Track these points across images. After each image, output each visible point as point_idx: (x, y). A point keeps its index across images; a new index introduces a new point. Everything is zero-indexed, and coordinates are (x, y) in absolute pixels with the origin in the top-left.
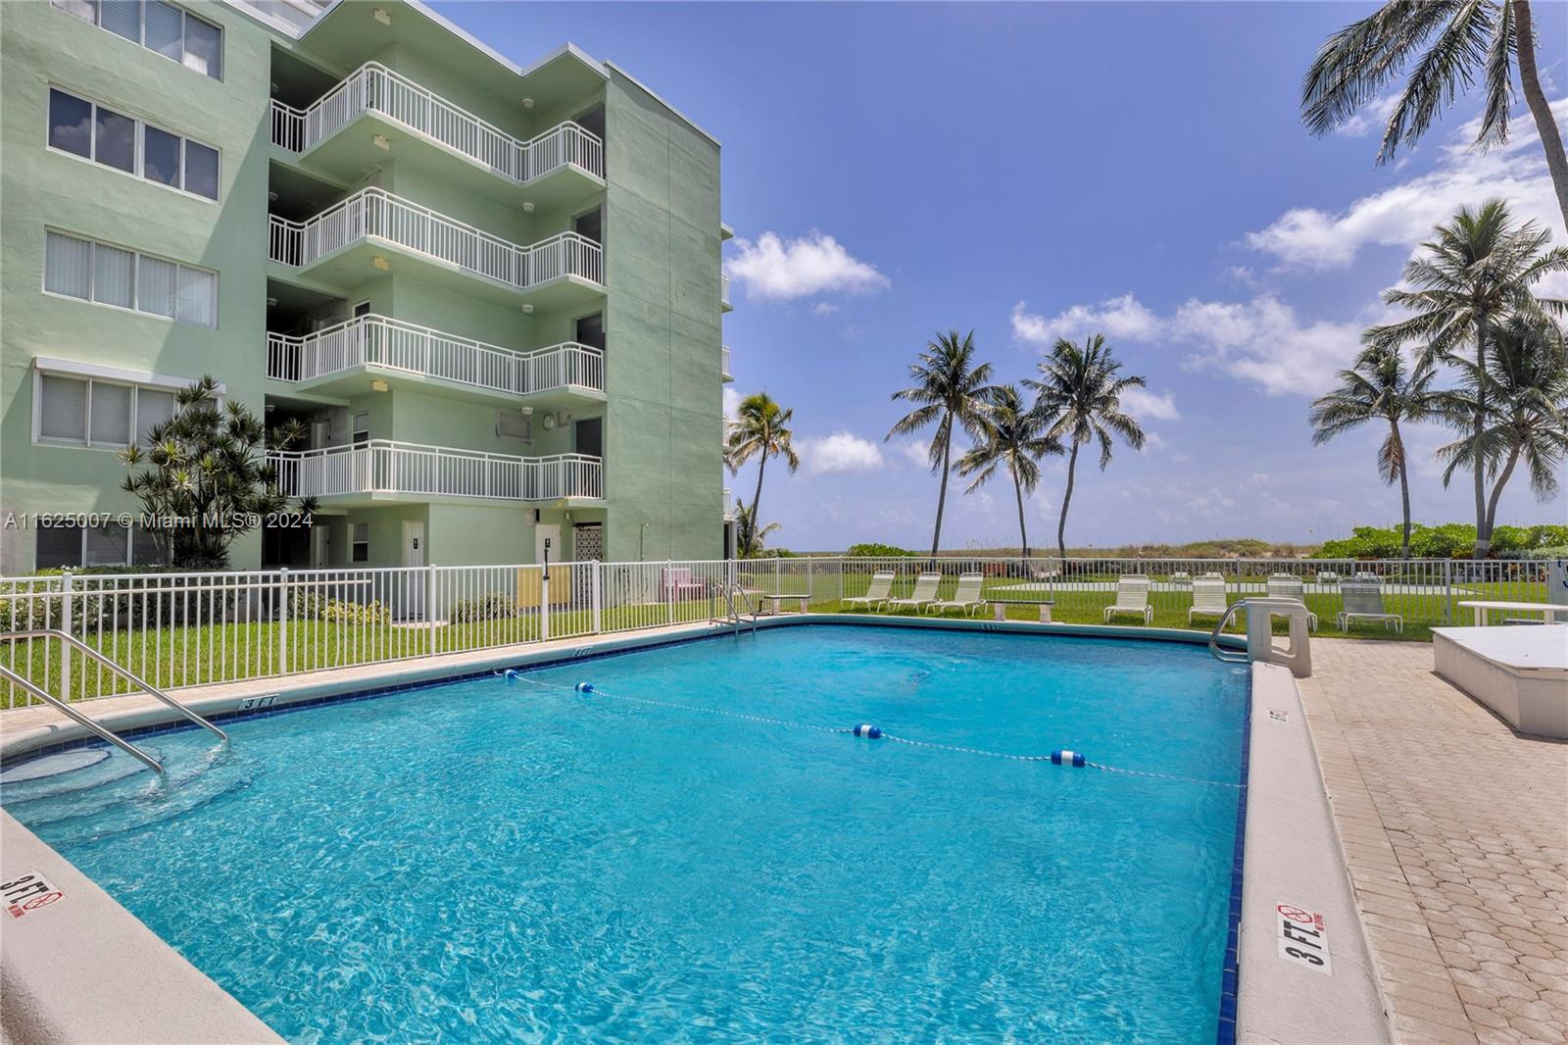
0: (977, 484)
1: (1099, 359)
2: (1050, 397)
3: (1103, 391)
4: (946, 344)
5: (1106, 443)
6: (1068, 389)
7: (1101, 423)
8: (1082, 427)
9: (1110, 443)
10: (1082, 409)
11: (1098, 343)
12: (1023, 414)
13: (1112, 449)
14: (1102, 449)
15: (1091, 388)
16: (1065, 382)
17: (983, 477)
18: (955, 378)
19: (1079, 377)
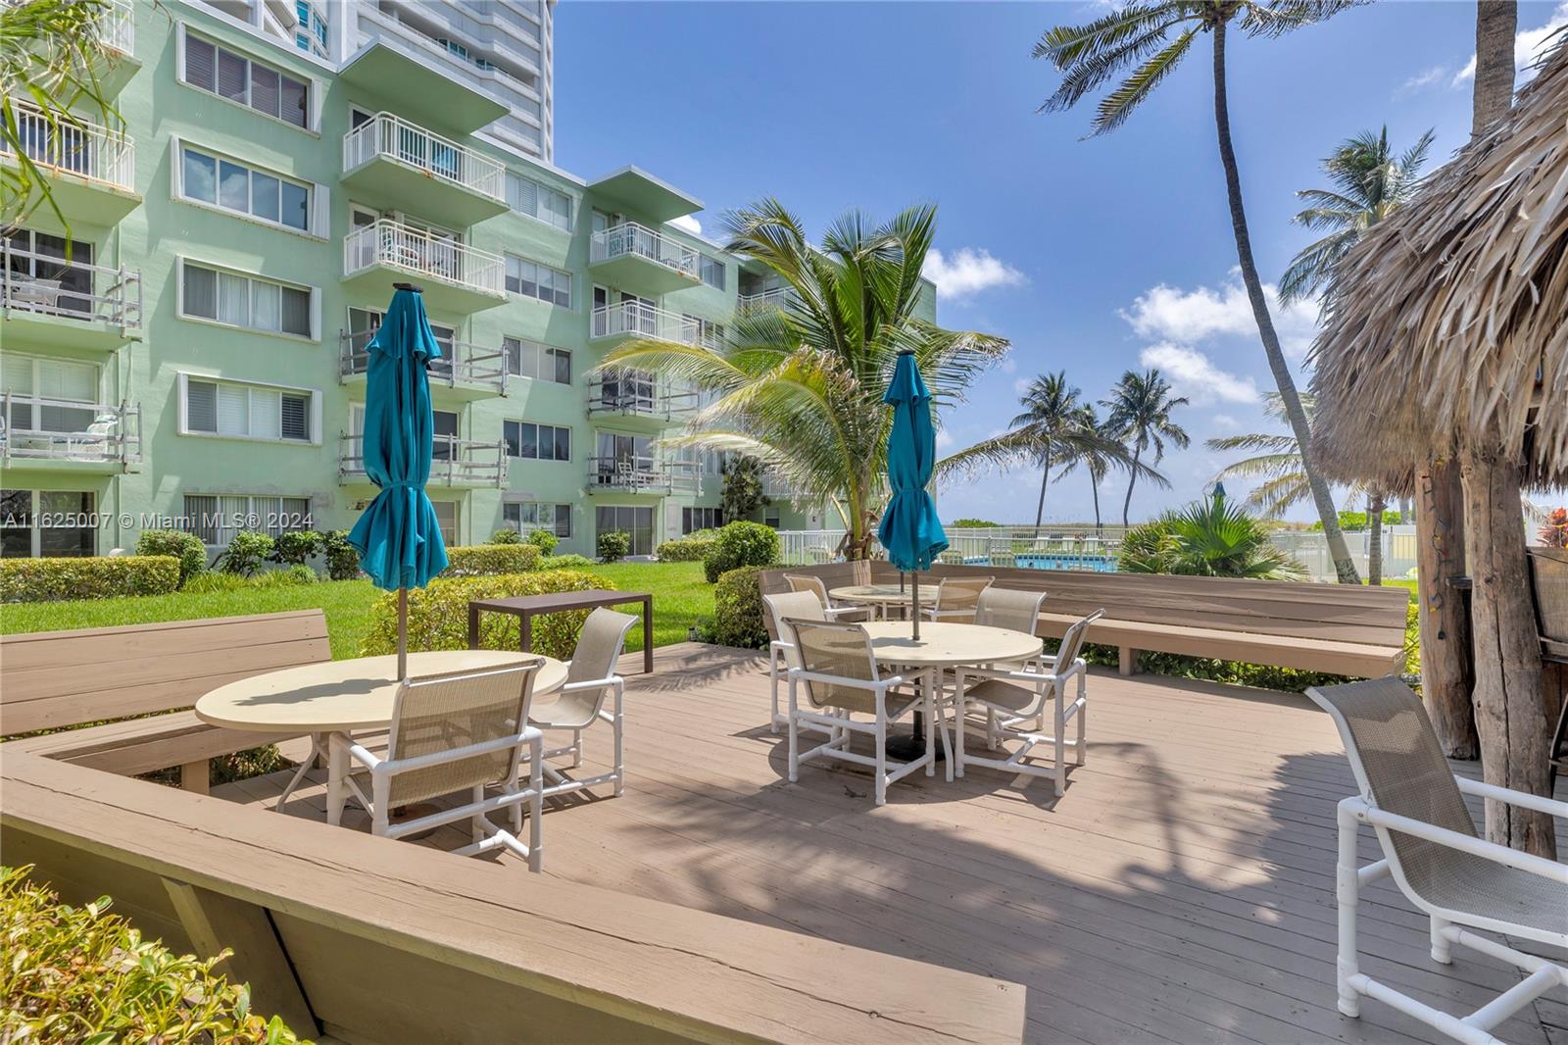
0: (1062, 475)
1: (1156, 386)
2: (1121, 413)
3: (1159, 409)
4: (1046, 381)
5: (1160, 446)
6: (1132, 406)
7: (1156, 432)
8: (1143, 437)
9: (1162, 447)
10: (1143, 422)
11: (1155, 374)
12: (1100, 424)
13: (1164, 451)
14: (1156, 451)
15: (1152, 407)
16: (1131, 403)
17: (1066, 471)
18: (1054, 404)
19: (1141, 400)
